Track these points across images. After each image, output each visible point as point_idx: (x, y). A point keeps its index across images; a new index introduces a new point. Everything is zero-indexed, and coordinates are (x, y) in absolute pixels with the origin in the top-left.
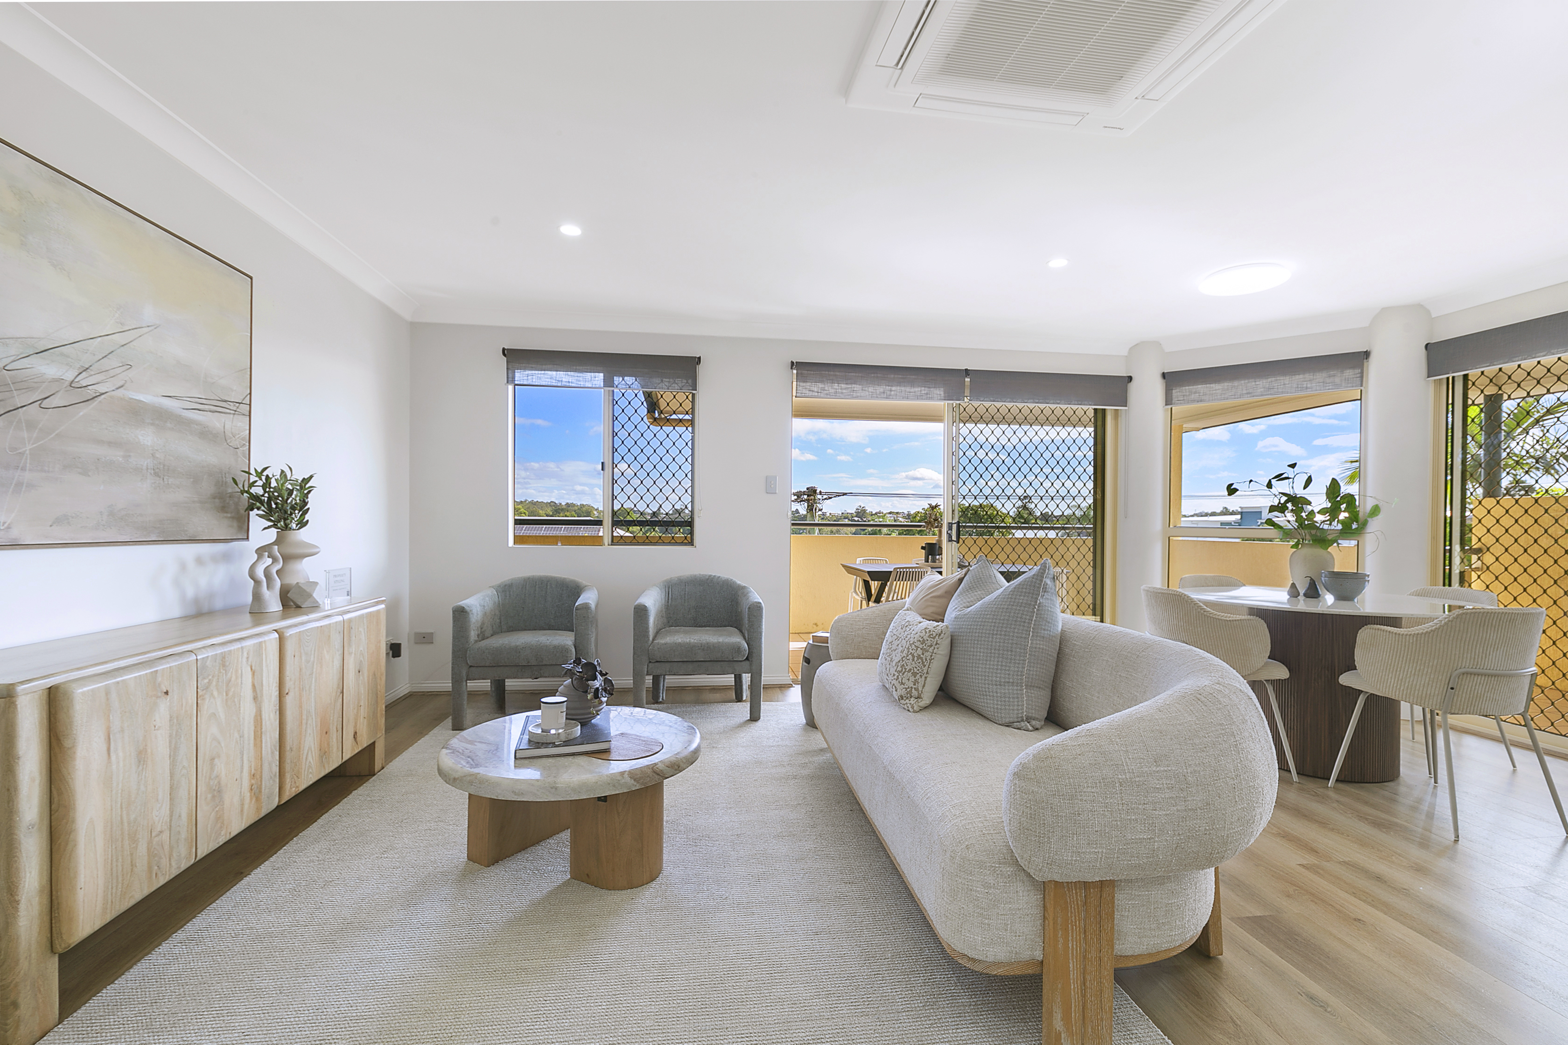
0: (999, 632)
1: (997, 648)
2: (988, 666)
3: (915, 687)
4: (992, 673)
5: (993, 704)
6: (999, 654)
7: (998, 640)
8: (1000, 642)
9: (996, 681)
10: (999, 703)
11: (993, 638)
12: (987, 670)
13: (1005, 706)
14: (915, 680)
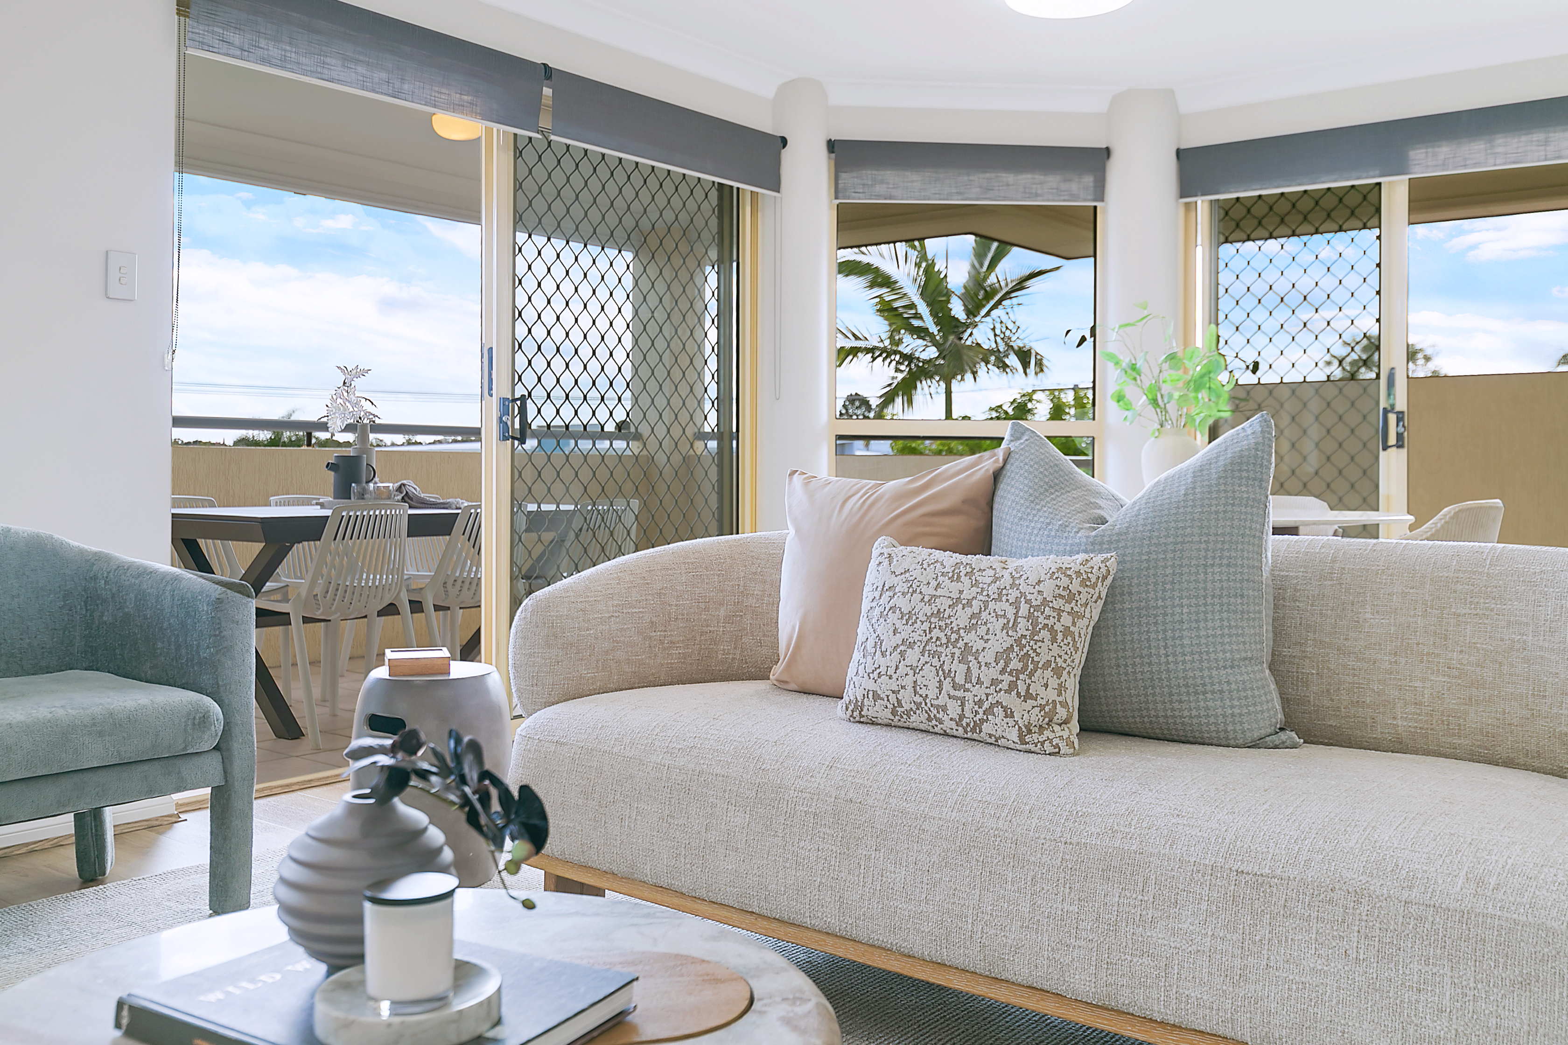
0: (1217, 561)
1: (1218, 592)
2: (1203, 633)
3: (1060, 699)
4: (1214, 644)
5: (1223, 707)
6: (1222, 605)
7: (1217, 577)
8: (1221, 581)
9: (1225, 660)
10: (1236, 703)
11: (1206, 573)
12: (1203, 641)
13: (1247, 706)
14: (1060, 685)
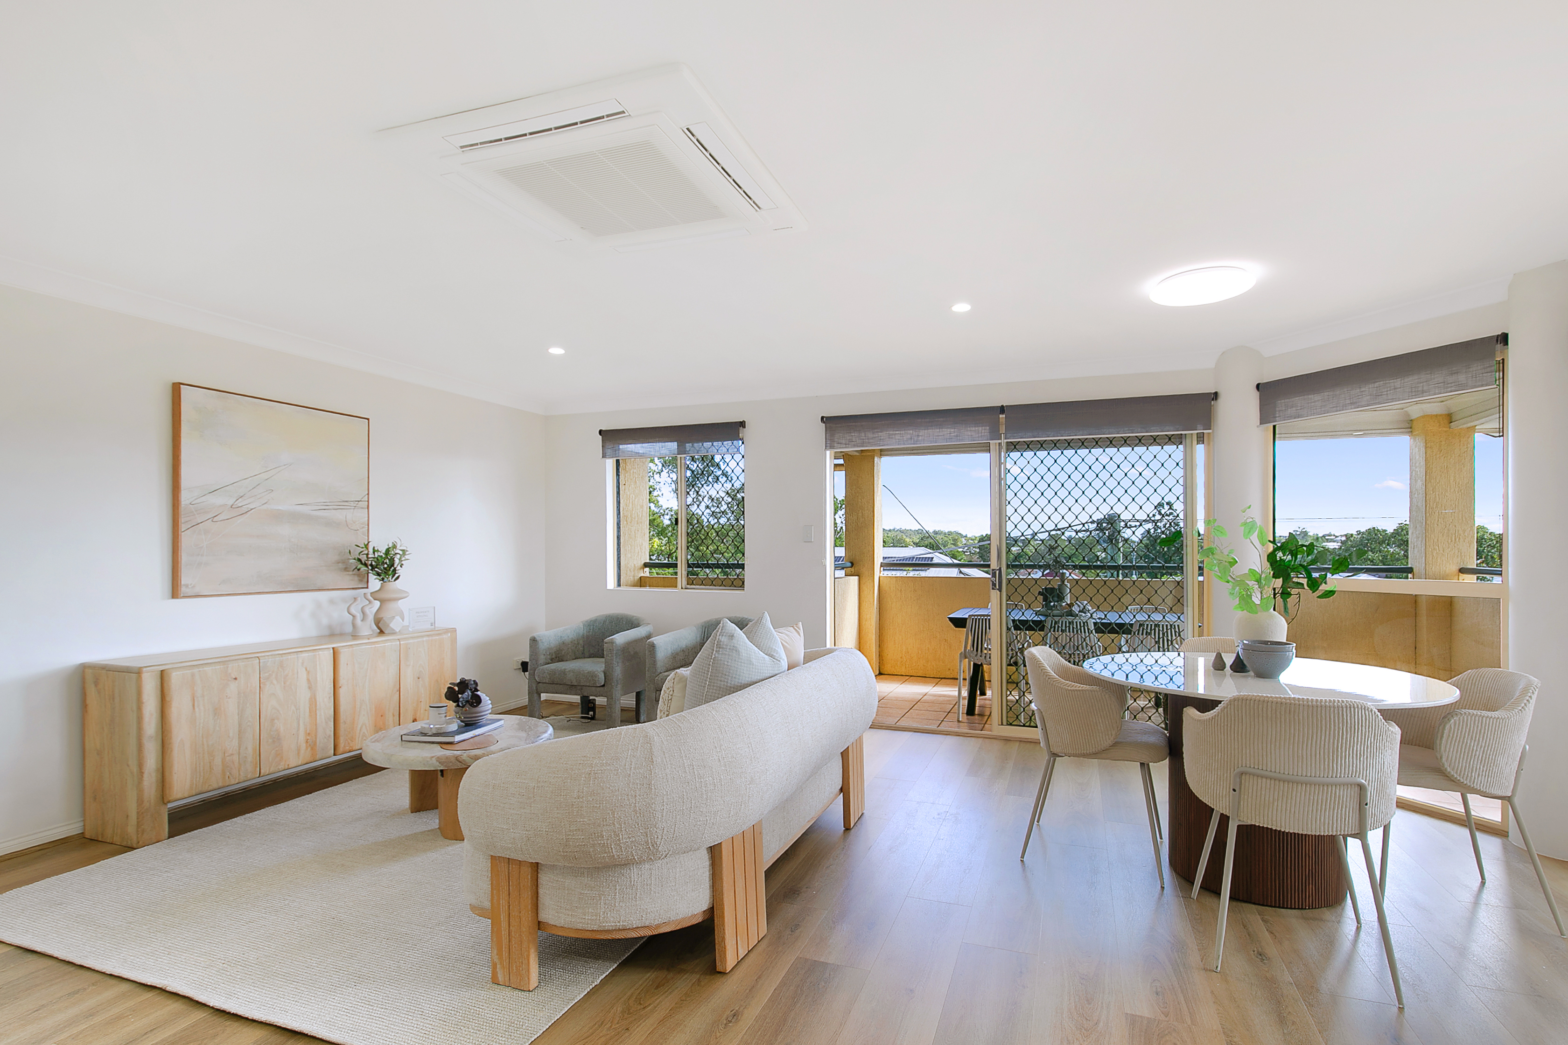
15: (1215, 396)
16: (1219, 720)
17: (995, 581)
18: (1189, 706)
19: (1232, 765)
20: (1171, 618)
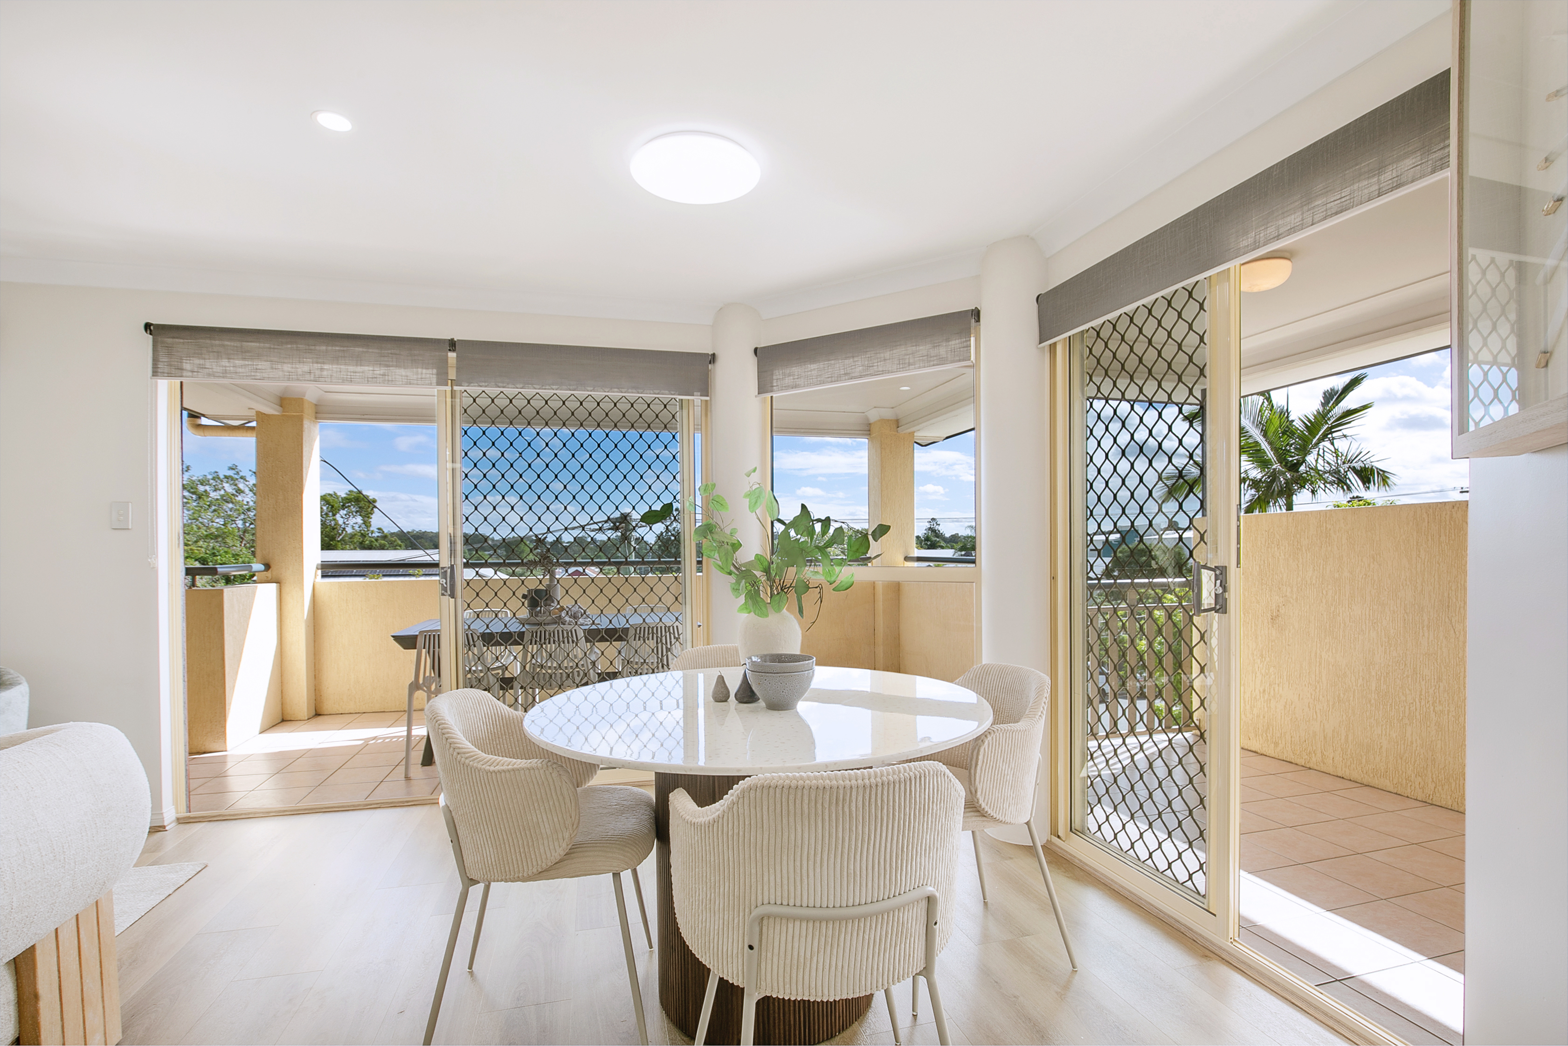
15: (713, 358)
16: (725, 824)
17: (446, 583)
18: (681, 787)
19: (747, 902)
20: (668, 620)
